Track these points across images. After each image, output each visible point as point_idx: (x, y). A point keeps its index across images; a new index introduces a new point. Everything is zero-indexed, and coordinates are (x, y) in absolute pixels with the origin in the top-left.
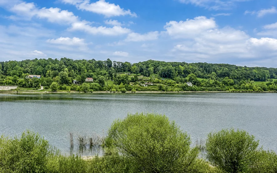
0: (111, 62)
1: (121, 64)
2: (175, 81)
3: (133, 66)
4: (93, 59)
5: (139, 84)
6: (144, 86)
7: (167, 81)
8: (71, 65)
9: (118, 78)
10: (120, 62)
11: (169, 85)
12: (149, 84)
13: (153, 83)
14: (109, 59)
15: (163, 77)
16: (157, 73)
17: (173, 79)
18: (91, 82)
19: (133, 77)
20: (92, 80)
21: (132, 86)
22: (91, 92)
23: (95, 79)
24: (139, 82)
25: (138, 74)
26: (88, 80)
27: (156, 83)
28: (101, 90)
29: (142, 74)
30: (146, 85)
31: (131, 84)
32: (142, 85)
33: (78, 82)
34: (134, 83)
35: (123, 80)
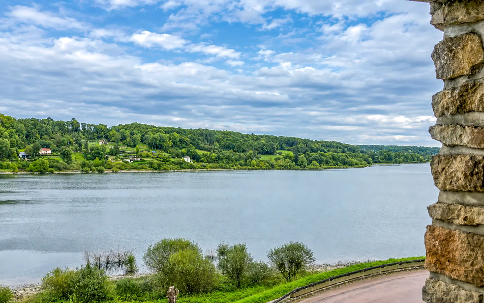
0: (77, 123)
1: (93, 127)
2: (169, 155)
3: (111, 130)
4: (49, 118)
5: (121, 159)
6: (128, 162)
7: (159, 154)
9: (91, 150)
10: (92, 125)
11: (161, 160)
12: (135, 159)
13: (141, 157)
14: (75, 119)
15: (154, 148)
16: (145, 143)
17: (167, 152)
18: (48, 155)
19: (113, 148)
20: (50, 152)
21: (111, 162)
22: (52, 172)
23: (53, 151)
24: (121, 156)
25: (119, 144)
26: (42, 152)
27: (145, 157)
28: (66, 169)
29: (124, 143)
30: (131, 160)
31: (110, 158)
32: (126, 160)
33: (27, 156)
34: (114, 157)
35: (98, 153)
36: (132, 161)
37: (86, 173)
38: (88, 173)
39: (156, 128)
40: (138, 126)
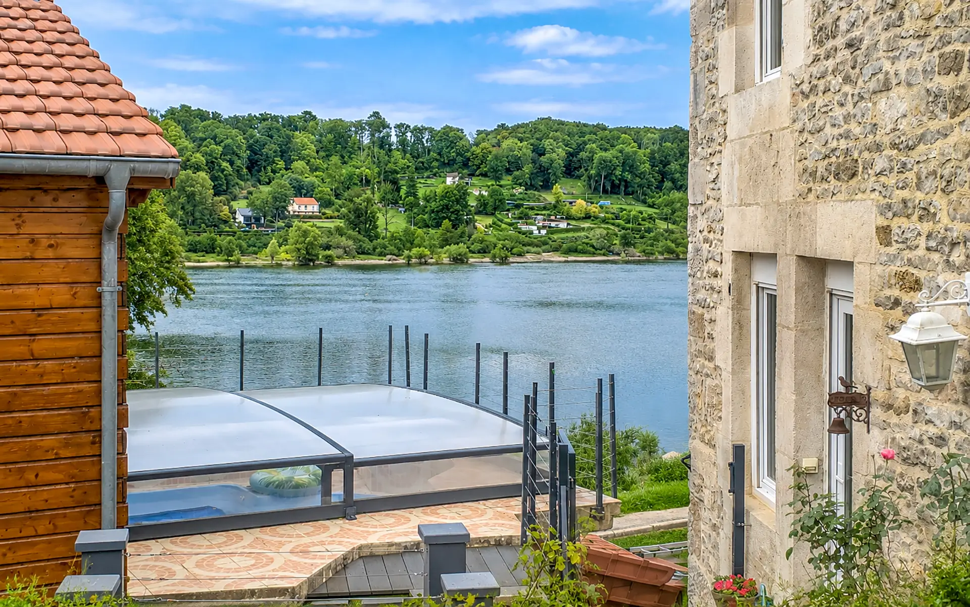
0: (385, 126)
1: (426, 136)
2: (651, 211)
3: (477, 145)
4: (306, 113)
5: (511, 225)
6: (531, 233)
7: (622, 210)
8: (214, 138)
9: (427, 200)
10: (426, 129)
11: (630, 225)
12: (553, 224)
13: (567, 219)
14: (378, 113)
15: (605, 191)
16: (579, 177)
17: (644, 202)
18: (311, 217)
19: (485, 194)
20: (316, 208)
21: (486, 234)
22: (330, 262)
23: (325, 203)
24: (509, 217)
25: (502, 183)
26: (296, 206)
27: (579, 219)
28: (363, 253)
29: (516, 178)
30: (539, 229)
31: (482, 223)
32: (524, 228)
33: (257, 220)
34: (489, 220)
35: (446, 207)
36: (544, 232)
37: (421, 264)
38: (426, 263)
39: (611, 131)
40: (556, 127)
